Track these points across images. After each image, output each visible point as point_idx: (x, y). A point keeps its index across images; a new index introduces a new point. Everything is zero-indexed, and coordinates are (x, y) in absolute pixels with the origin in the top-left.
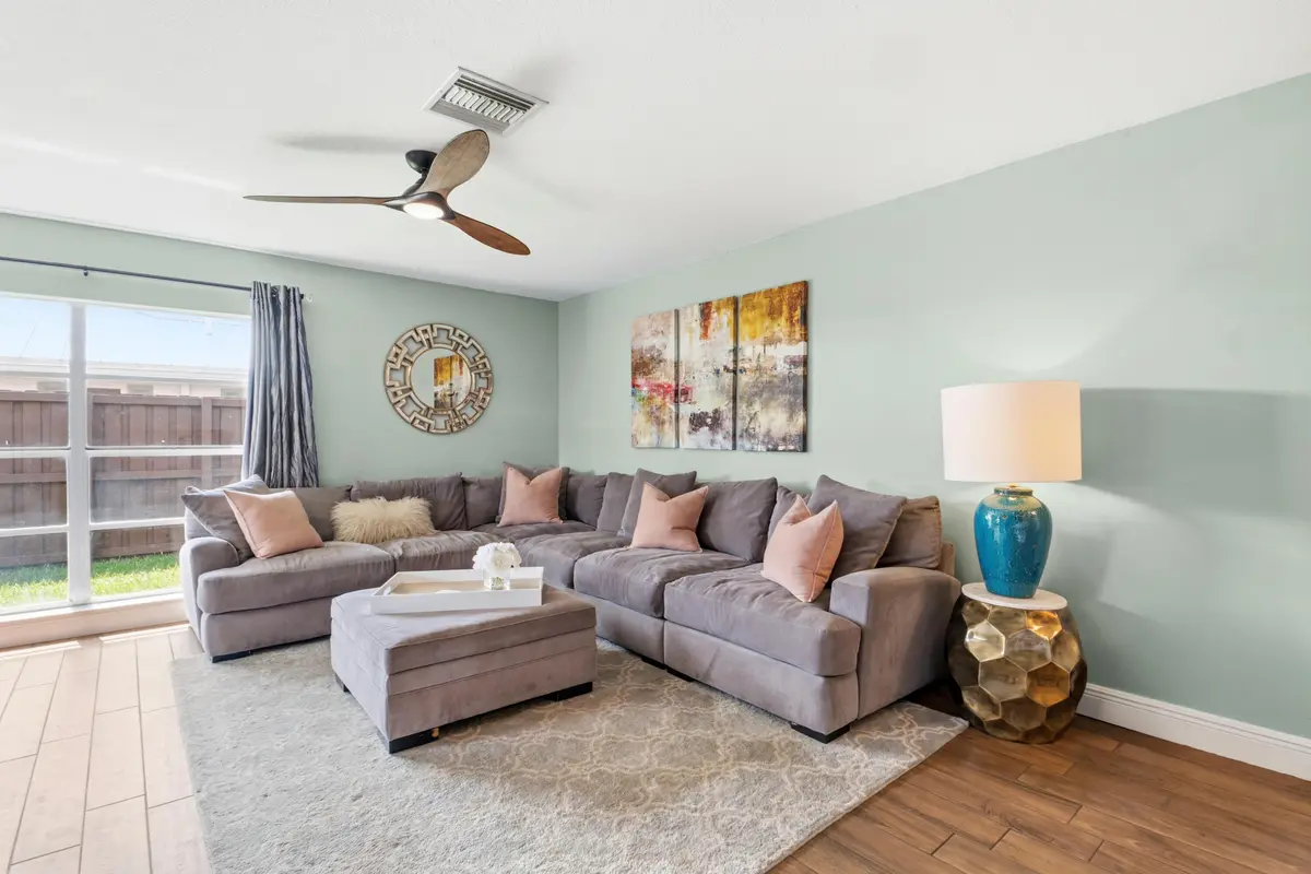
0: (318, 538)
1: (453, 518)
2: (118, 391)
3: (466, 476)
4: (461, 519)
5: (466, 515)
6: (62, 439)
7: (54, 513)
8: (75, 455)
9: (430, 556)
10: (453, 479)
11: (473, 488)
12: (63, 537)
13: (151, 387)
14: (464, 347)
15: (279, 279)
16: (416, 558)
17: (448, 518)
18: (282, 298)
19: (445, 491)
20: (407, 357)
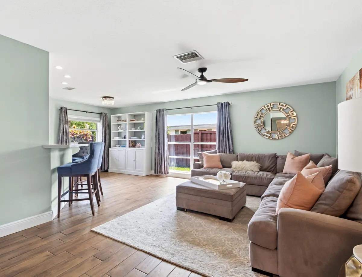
0: (221, 166)
1: (270, 168)
2: (206, 130)
3: (278, 154)
4: (273, 168)
5: (276, 167)
6: (190, 141)
7: (188, 155)
8: (192, 143)
9: (242, 176)
10: (272, 155)
11: (279, 159)
12: (190, 159)
13: (211, 129)
14: (283, 109)
15: (223, 101)
16: (238, 176)
17: (268, 168)
18: (224, 105)
19: (268, 159)
20: (261, 115)
